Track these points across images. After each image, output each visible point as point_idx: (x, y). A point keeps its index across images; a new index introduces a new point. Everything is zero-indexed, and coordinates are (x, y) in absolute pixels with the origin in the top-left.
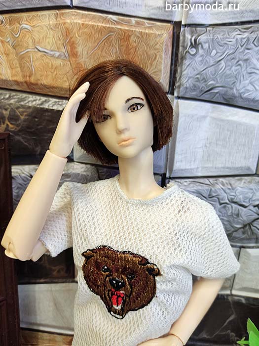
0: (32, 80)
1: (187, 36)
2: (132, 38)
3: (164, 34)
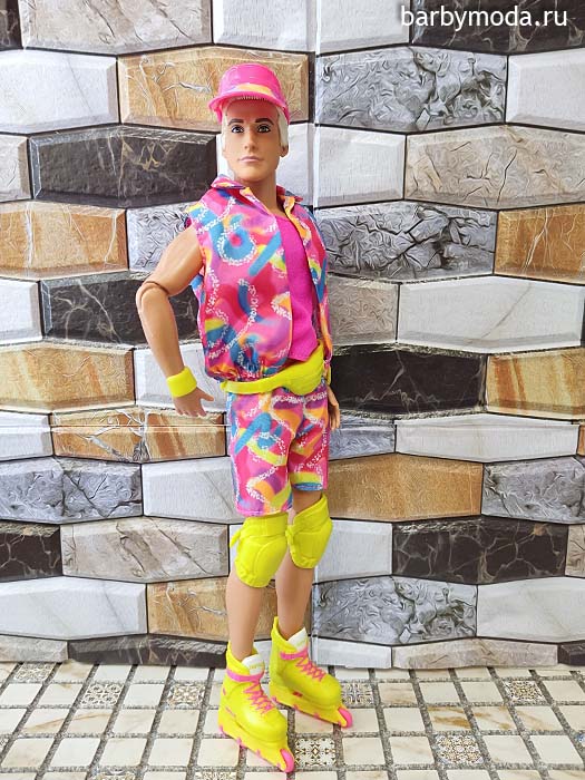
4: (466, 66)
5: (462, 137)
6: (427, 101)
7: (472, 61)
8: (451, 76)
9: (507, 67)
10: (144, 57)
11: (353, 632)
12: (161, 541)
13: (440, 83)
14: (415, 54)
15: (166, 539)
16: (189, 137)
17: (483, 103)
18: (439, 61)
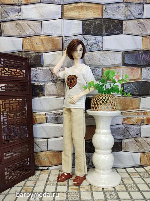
0: (35, 49)
1: (64, 39)
2: (54, 40)
3: (60, 39)
4: (94, 39)
5: (94, 53)
6: (86, 46)
7: (95, 38)
8: (91, 41)
9: (102, 39)
10: (28, 38)
13: (89, 42)
14: (84, 36)
16: (37, 54)
17: (98, 46)
18: (89, 38)
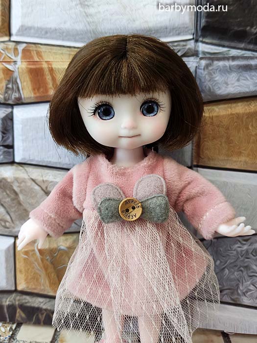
11: (232, 293)
12: (31, 190)
15: (37, 187)
